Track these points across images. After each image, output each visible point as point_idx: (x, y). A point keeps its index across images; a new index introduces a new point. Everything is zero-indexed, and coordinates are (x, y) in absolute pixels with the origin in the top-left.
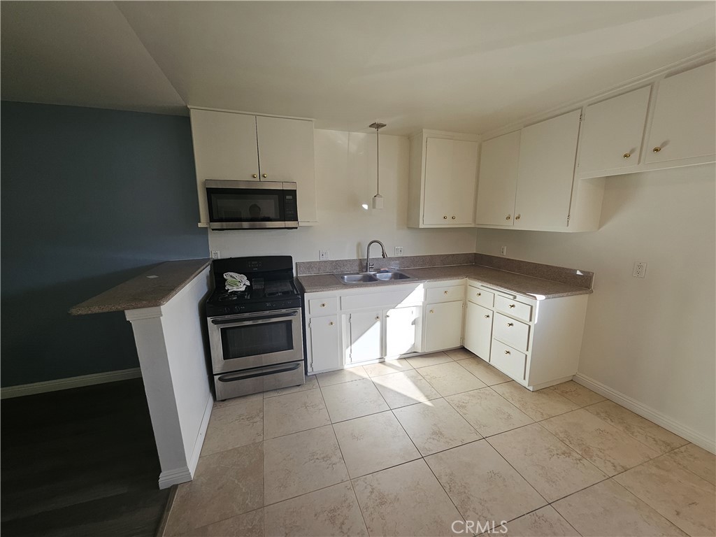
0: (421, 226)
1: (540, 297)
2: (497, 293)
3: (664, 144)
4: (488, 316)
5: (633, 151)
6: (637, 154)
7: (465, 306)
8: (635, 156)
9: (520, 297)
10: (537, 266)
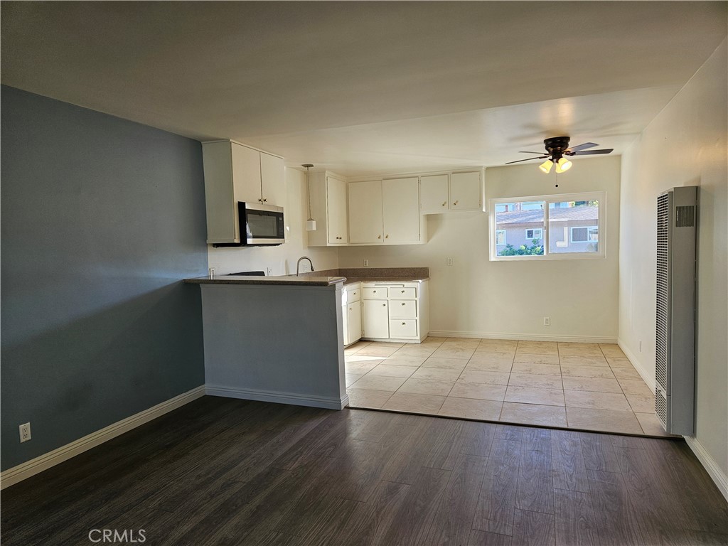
0: (328, 245)
1: (420, 281)
2: (389, 287)
3: (457, 202)
4: (384, 305)
5: (445, 203)
6: (447, 204)
7: (362, 304)
8: (446, 205)
9: (407, 284)
10: (394, 270)
